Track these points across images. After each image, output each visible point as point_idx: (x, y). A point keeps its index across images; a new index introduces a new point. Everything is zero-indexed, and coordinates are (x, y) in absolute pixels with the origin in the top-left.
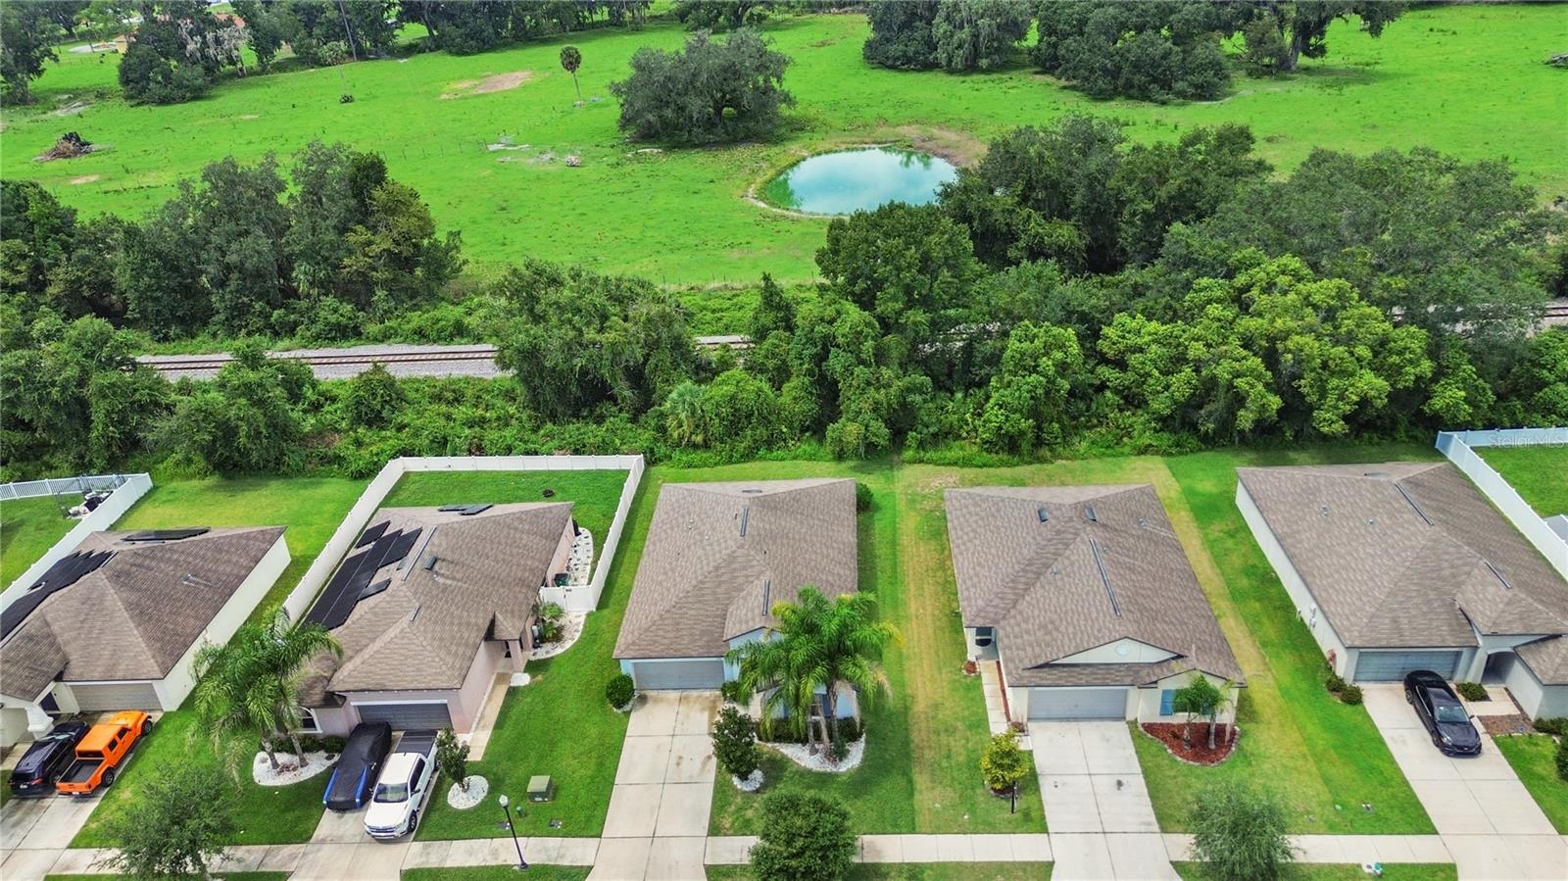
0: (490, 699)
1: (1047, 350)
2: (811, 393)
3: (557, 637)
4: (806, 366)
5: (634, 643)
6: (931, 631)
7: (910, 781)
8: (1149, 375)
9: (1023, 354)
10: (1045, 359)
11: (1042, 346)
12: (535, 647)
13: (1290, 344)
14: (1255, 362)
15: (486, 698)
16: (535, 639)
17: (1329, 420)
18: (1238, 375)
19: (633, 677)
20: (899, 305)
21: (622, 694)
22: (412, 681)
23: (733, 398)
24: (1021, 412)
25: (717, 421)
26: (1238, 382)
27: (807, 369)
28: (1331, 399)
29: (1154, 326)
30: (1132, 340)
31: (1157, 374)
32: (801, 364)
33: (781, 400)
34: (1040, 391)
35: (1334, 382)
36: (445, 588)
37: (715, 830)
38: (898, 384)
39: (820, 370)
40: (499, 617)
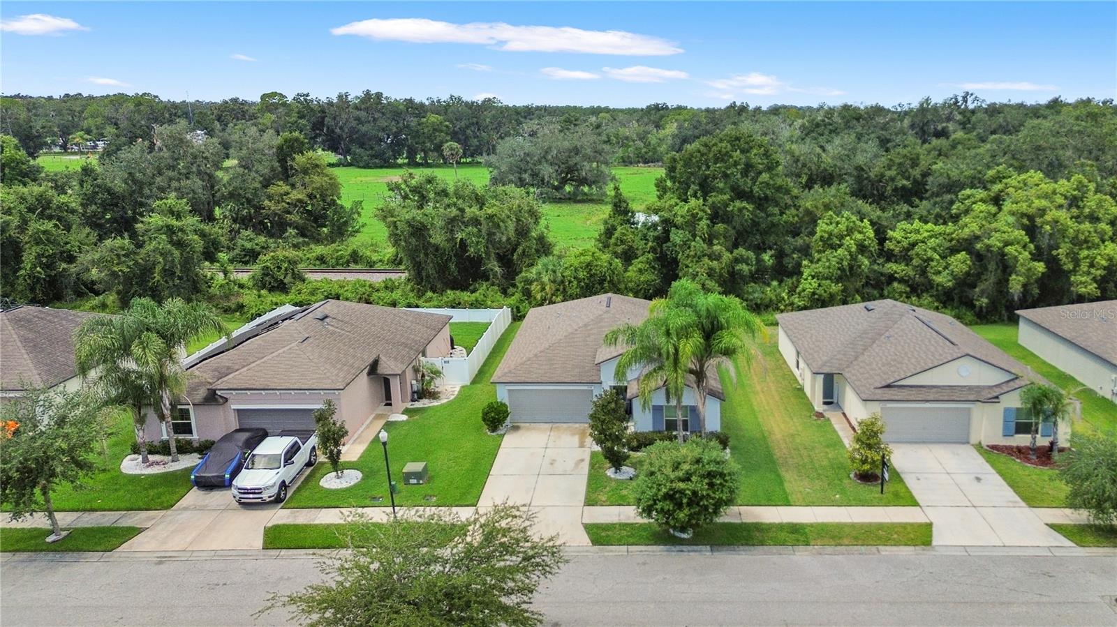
0: (368, 427)
1: (850, 231)
2: (654, 268)
3: (434, 395)
4: (650, 244)
5: (510, 372)
6: (777, 398)
7: (779, 476)
8: (931, 259)
9: (830, 234)
10: (848, 238)
11: (845, 228)
12: (412, 401)
13: (1048, 217)
14: (1020, 234)
15: (364, 426)
16: (414, 393)
17: (1083, 282)
18: (1007, 244)
19: (508, 404)
20: (726, 197)
21: (495, 418)
22: (295, 383)
23: (589, 265)
24: (831, 279)
25: (575, 282)
26: (1009, 249)
27: (651, 247)
28: (1084, 266)
29: (930, 226)
30: (913, 237)
31: (938, 257)
32: (646, 244)
33: (628, 274)
34: (845, 263)
35: (1085, 253)
36: (333, 333)
37: (590, 502)
38: (727, 256)
39: (662, 250)
40: (383, 358)
